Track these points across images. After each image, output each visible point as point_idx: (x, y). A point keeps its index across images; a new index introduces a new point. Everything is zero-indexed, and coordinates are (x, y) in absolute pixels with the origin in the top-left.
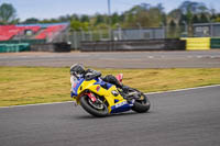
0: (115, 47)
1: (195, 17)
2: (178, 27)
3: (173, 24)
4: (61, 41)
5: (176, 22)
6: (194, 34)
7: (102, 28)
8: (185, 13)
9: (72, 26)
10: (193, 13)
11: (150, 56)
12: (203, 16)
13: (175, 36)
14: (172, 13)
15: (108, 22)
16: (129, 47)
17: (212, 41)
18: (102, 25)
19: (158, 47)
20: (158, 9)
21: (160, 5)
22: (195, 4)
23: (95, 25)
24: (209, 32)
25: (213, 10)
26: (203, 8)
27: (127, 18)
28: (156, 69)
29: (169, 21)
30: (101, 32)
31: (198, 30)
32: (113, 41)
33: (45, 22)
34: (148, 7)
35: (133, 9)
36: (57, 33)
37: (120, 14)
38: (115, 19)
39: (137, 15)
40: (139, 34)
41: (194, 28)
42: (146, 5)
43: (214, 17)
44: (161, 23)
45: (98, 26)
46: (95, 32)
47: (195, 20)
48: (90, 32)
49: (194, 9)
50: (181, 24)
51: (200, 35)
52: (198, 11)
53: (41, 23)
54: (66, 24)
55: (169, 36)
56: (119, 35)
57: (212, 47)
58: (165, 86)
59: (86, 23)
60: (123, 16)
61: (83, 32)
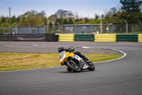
0: (13, 39)
1: (66, 20)
2: (54, 26)
3: (51, 24)
5: (53, 23)
6: (64, 32)
7: (4, 26)
8: (59, 17)
10: (64, 17)
11: (36, 45)
12: (70, 19)
13: (52, 32)
14: (50, 17)
15: (9, 22)
16: (22, 39)
18: (5, 24)
19: (40, 39)
20: (42, 14)
21: (43, 12)
22: (66, 11)
24: (74, 30)
25: (77, 16)
26: (71, 14)
27: (21, 20)
28: (38, 53)
29: (48, 23)
30: (4, 28)
31: (67, 28)
32: (12, 34)
34: (35, 13)
35: (26, 14)
37: (17, 17)
38: (14, 20)
39: (28, 18)
40: (29, 30)
41: (64, 28)
42: (34, 11)
43: (77, 21)
44: (43, 23)
45: (2, 25)
47: (66, 22)
49: (65, 15)
50: (56, 24)
51: (68, 32)
52: (67, 17)
55: (48, 32)
56: (15, 31)
57: (75, 40)
58: (44, 65)
60: (19, 18)
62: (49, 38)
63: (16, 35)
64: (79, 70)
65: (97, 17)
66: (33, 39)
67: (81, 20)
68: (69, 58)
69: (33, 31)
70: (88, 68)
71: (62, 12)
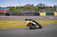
0: (21, 15)
1: (42, 7)
3: (36, 9)
4: (7, 13)
5: (37, 8)
6: (42, 12)
8: (39, 6)
9: (10, 9)
12: (44, 7)
13: (37, 12)
14: (36, 6)
16: (25, 15)
17: (46, 14)
18: (18, 9)
19: (32, 15)
20: (33, 5)
21: (33, 4)
22: (42, 4)
23: (16, 9)
24: (46, 11)
25: (47, 6)
27: (24, 7)
29: (35, 8)
30: (18, 11)
31: (43, 11)
32: (21, 13)
33: (3, 8)
34: (30, 5)
35: (26, 5)
36: (6, 11)
38: (21, 7)
39: (27, 7)
41: (42, 10)
42: (29, 4)
43: (47, 7)
44: (33, 9)
45: (17, 9)
46: (16, 11)
48: (15, 11)
49: (42, 5)
51: (43, 12)
52: (43, 6)
53: (2, 8)
54: (8, 9)
55: (35, 12)
56: (22, 12)
59: (14, 9)
60: (23, 7)
61: (13, 11)
62: (36, 14)
63: (22, 14)
64: (34, 28)
65: (55, 6)
66: (30, 15)
67: (48, 7)
68: (30, 23)
69: (29, 12)
70: (39, 27)
71: (41, 4)
